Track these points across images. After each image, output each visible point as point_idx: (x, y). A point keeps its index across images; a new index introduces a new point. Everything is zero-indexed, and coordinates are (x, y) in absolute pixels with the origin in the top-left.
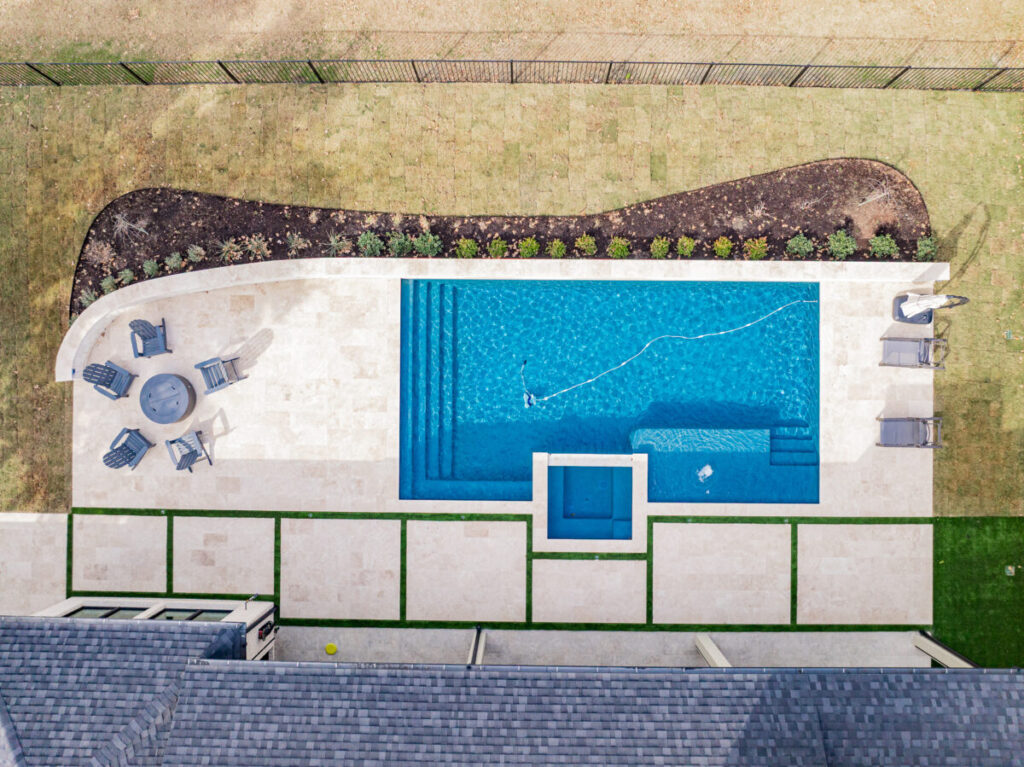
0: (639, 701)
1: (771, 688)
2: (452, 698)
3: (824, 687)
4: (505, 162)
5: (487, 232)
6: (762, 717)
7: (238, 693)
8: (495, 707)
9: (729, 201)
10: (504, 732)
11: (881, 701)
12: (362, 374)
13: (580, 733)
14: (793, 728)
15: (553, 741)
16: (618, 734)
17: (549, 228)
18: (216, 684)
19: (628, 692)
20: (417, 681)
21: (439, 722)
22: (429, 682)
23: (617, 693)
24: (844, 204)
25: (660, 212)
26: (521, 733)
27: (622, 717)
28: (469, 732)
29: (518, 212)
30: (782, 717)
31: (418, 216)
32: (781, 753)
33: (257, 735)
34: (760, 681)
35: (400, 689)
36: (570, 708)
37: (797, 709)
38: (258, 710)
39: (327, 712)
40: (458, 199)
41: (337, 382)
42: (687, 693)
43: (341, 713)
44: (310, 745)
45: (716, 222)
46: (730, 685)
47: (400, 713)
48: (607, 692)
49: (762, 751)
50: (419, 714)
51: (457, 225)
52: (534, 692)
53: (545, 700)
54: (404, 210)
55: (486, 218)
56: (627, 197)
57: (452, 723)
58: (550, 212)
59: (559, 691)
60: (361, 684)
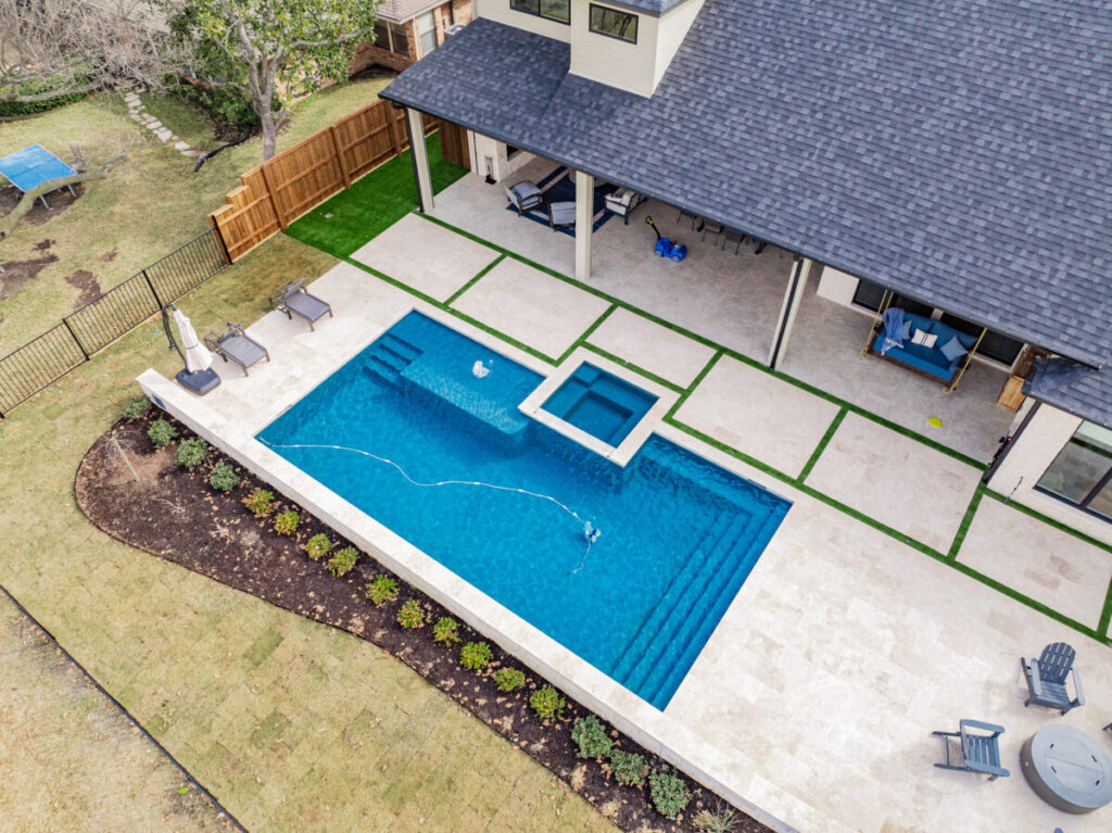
0: (665, 172)
1: (561, 145)
2: (824, 231)
3: (524, 132)
4: (420, 785)
5: (508, 712)
6: (582, 129)
7: (1048, 313)
8: (790, 210)
9: (236, 564)
10: (791, 188)
11: (493, 112)
12: (771, 646)
13: (728, 166)
14: (566, 114)
15: (753, 167)
16: (697, 155)
17: (435, 665)
18: (1071, 331)
19: (670, 182)
20: (852, 257)
21: (846, 215)
22: (841, 252)
23: (679, 184)
24: (148, 490)
25: (309, 599)
26: (777, 182)
27: (685, 165)
28: (822, 198)
29: (453, 708)
30: (568, 124)
31: (581, 793)
32: (585, 102)
33: (1036, 266)
34: (565, 153)
35: (871, 256)
36: (725, 186)
37: (553, 126)
38: (1027, 289)
39: (953, 261)
40: (513, 778)
41: (808, 656)
42: (625, 165)
43: (939, 255)
44: (980, 239)
45: (268, 554)
46: (589, 158)
47: (880, 235)
48: (687, 187)
49: (598, 108)
50: (862, 228)
51: (538, 746)
52: (748, 210)
53: (742, 200)
54: (594, 815)
55: (497, 729)
56: (323, 640)
57: (834, 210)
58: (418, 683)
59: (727, 202)
60: (910, 275)
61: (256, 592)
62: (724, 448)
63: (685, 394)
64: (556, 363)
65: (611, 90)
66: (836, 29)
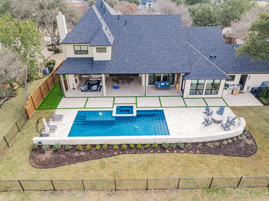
0: (120, 69)
1: (99, 71)
2: (148, 69)
3: (91, 71)
4: (147, 166)
5: (151, 150)
6: (101, 68)
7: (181, 69)
8: (141, 68)
9: (84, 158)
10: (140, 65)
11: (82, 70)
12: (176, 125)
13: (129, 66)
14: (97, 67)
15: (133, 65)
16: (123, 66)
17: (134, 151)
18: (185, 70)
19: (121, 70)
20: (154, 71)
21: (150, 66)
22: (152, 71)
23: (123, 70)
25: (103, 155)
26: (137, 65)
27: (122, 68)
28: (145, 65)
29: (142, 154)
30: (98, 68)
31: (170, 153)
32: (100, 64)
33: (176, 64)
34: (100, 72)
35: (156, 70)
36: (130, 68)
37: (95, 69)
38: (177, 67)
39: (166, 67)
40: (159, 157)
41: (181, 124)
42: (112, 71)
43: (164, 67)
44: (168, 63)
45: (89, 153)
47: (155, 67)
49: (102, 64)
50: (153, 67)
51: (159, 151)
52: (135, 70)
53: (134, 69)
54: (174, 154)
55: (151, 153)
56: (112, 159)
57: (148, 66)
58: (134, 155)
59: (132, 70)
60: (162, 71)
61: (92, 159)
62: (148, 107)
63: (136, 104)
64: (113, 108)
65: (103, 61)
66: (133, 44)
